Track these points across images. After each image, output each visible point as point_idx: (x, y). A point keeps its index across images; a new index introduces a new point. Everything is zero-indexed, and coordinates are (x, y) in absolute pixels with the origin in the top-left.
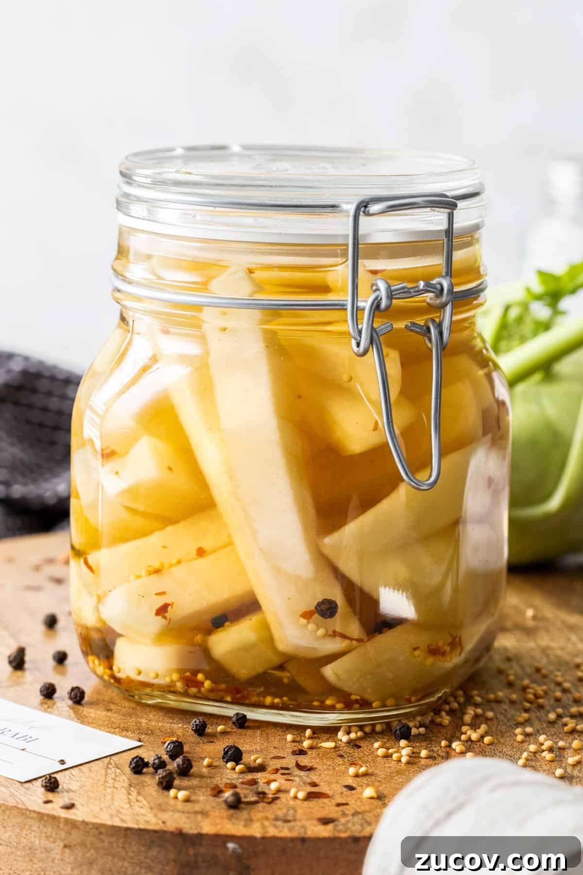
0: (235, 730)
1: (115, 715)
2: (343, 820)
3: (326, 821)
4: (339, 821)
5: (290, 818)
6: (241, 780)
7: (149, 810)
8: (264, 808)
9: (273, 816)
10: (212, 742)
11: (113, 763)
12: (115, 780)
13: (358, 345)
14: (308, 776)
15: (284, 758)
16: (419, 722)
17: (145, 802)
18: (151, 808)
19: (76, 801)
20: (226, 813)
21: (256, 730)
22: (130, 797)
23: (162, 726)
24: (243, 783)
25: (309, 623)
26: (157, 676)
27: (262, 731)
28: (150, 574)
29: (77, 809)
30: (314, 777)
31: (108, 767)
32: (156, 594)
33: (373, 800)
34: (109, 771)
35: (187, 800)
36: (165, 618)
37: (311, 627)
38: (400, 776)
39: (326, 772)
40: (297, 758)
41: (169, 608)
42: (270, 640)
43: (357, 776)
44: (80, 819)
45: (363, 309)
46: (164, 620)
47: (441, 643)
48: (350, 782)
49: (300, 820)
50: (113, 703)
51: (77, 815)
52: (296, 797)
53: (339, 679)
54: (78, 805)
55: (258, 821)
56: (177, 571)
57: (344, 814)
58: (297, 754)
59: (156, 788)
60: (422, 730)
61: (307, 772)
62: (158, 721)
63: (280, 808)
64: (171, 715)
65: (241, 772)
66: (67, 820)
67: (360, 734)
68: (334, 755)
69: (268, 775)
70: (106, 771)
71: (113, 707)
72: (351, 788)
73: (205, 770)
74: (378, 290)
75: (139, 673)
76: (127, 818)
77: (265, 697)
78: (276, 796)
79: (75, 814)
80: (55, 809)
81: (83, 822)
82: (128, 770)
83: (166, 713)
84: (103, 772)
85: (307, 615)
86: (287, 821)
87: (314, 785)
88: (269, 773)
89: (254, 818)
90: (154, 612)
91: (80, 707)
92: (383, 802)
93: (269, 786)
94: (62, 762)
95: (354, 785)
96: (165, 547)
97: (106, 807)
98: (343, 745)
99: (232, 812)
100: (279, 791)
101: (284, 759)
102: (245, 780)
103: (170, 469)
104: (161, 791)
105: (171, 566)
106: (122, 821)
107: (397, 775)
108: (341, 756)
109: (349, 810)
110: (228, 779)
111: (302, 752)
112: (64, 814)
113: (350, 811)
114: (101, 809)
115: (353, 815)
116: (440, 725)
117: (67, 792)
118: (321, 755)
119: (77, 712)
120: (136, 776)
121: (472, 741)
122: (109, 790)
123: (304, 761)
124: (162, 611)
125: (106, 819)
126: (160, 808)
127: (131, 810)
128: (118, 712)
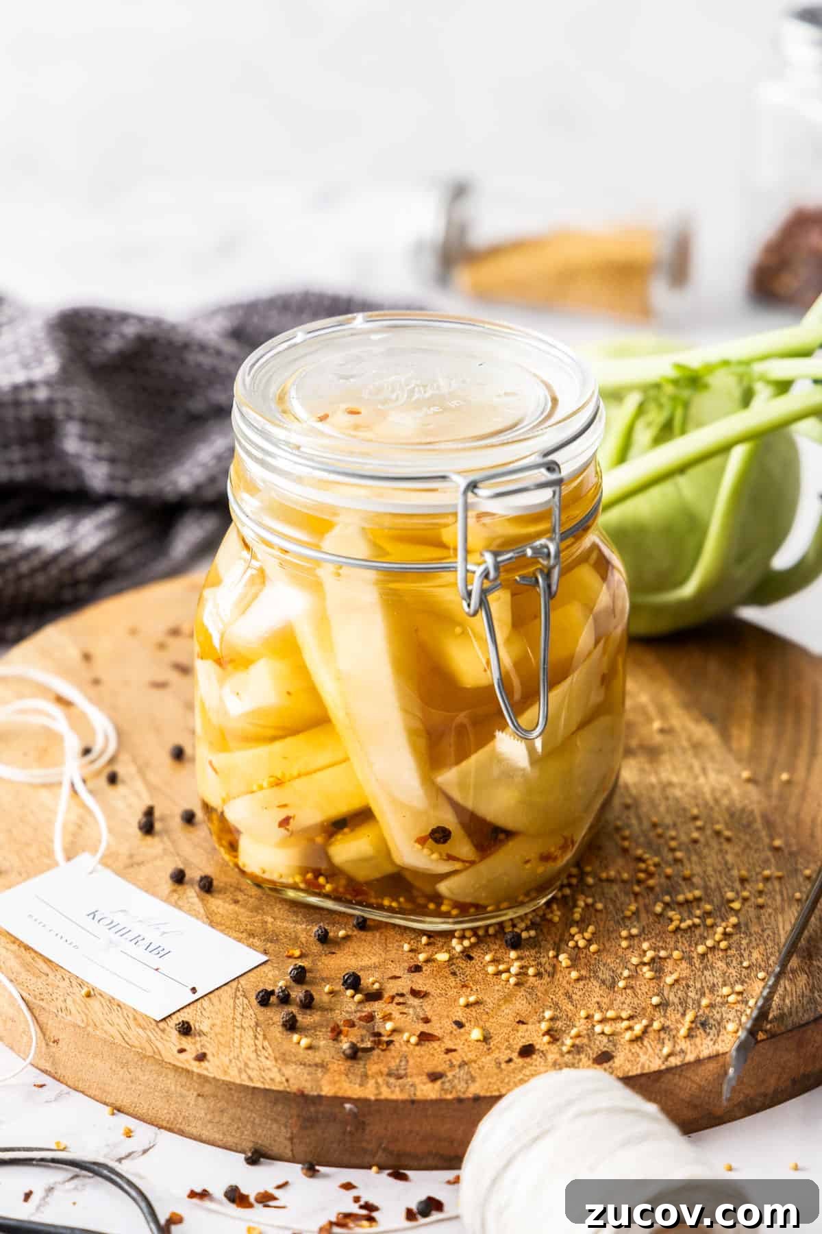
0: (355, 933)
1: (242, 910)
2: (450, 1075)
3: (434, 1077)
4: (447, 1076)
5: (402, 1072)
6: (359, 1014)
7: (274, 1063)
8: (379, 1056)
9: (385, 1070)
10: (334, 953)
11: (241, 989)
12: (242, 1015)
13: (469, 605)
14: (421, 1006)
15: (400, 977)
16: (531, 920)
17: (270, 1050)
18: (276, 1060)
19: (208, 1049)
20: (344, 1065)
21: (375, 932)
22: (256, 1041)
23: (287, 928)
24: (360, 1019)
25: (423, 848)
26: (281, 876)
27: (382, 933)
28: (273, 786)
29: (209, 1061)
30: (427, 1008)
31: (236, 997)
32: (279, 807)
33: (479, 1043)
34: (237, 1001)
35: (310, 1048)
36: (288, 830)
37: (426, 851)
38: (507, 1005)
39: (438, 999)
40: (414, 977)
41: (291, 821)
42: (388, 854)
43: (468, 1005)
44: (212, 1075)
45: (474, 572)
46: (286, 832)
47: (553, 849)
48: (459, 1015)
49: (411, 1076)
50: (241, 890)
51: (210, 1068)
52: (408, 1041)
53: (452, 893)
54: (209, 1057)
55: (373, 1077)
56: (298, 784)
57: (452, 1066)
58: (412, 972)
59: (280, 1029)
60: (532, 933)
61: (421, 1000)
62: (284, 920)
63: (393, 1057)
64: (295, 909)
65: (360, 1002)
66: (200, 1075)
67: (473, 940)
68: (446, 972)
69: (383, 1006)
70: (234, 1001)
71: (240, 897)
72: (460, 1025)
73: (326, 998)
74: (485, 562)
75: (264, 872)
76: (253, 1074)
77: (383, 899)
78: (391, 1038)
79: (207, 1069)
80: (187, 1060)
81: (214, 1078)
82: (255, 1002)
83: (291, 907)
84: (231, 1002)
85: (422, 841)
86: (399, 1077)
87: (427, 1021)
88: (385, 1002)
89: (370, 1073)
90: (277, 824)
91: (208, 897)
92: (488, 1046)
93: (385, 1023)
94: (194, 990)
95: (464, 1020)
96: (285, 758)
97: (234, 1058)
98: (457, 955)
99: (349, 1063)
100: (394, 1031)
101: (400, 980)
102: (363, 1014)
103: (289, 693)
104: (285, 1033)
105: (293, 778)
106: (250, 1078)
107: (505, 1003)
108: (454, 974)
109: (456, 1058)
110: (347, 1012)
111: (417, 969)
112: (195, 1067)
113: (457, 1060)
114: (230, 1061)
115: (460, 1066)
116: (550, 921)
117: (200, 1035)
118: (435, 973)
119: (205, 905)
120: (263, 1009)
121: (579, 948)
122: (238, 1032)
123: (420, 982)
124: (285, 822)
125: (234, 1076)
126: (283, 1058)
127: (257, 1062)
128: (243, 906)
